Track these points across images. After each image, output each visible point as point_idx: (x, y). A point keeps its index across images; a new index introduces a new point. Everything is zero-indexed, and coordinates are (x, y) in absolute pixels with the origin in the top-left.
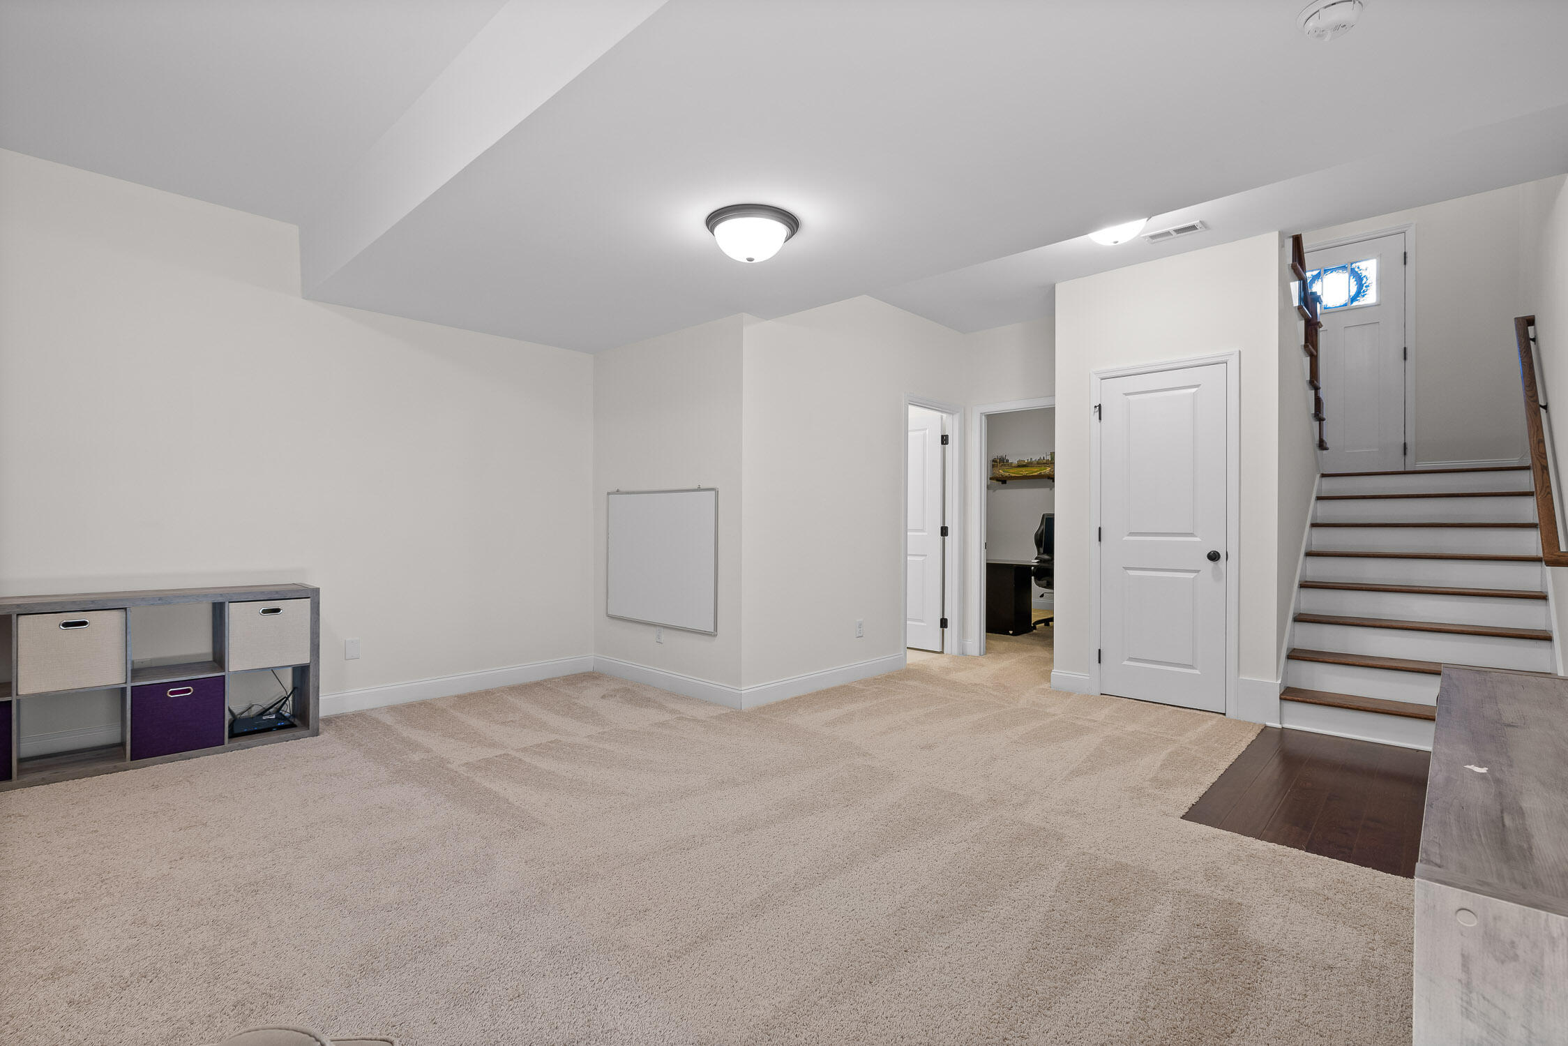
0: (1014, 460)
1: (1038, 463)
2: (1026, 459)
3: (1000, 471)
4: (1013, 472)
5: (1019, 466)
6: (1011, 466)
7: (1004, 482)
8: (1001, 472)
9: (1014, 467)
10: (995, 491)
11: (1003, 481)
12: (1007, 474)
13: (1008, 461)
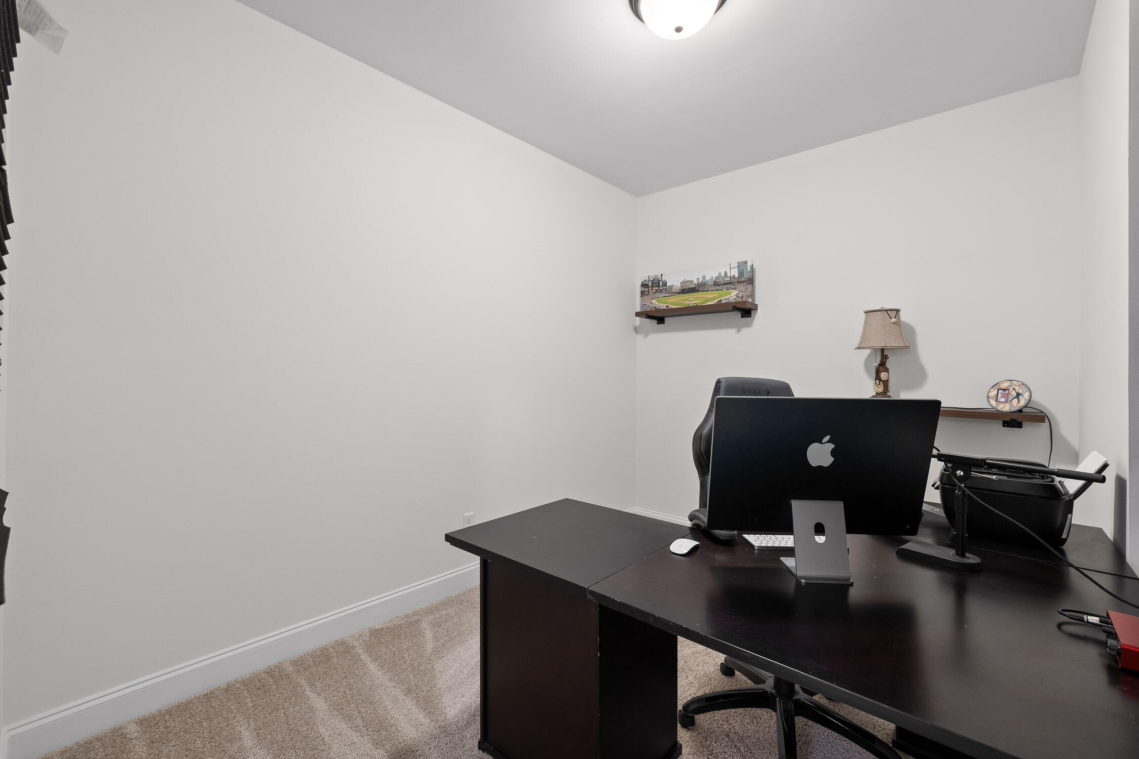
0: (674, 282)
1: (716, 284)
2: (695, 278)
3: (654, 301)
4: (674, 302)
5: (684, 291)
6: (670, 292)
7: (661, 320)
8: (659, 303)
9: (674, 293)
10: (646, 336)
11: (658, 317)
12: (663, 306)
13: (665, 284)
